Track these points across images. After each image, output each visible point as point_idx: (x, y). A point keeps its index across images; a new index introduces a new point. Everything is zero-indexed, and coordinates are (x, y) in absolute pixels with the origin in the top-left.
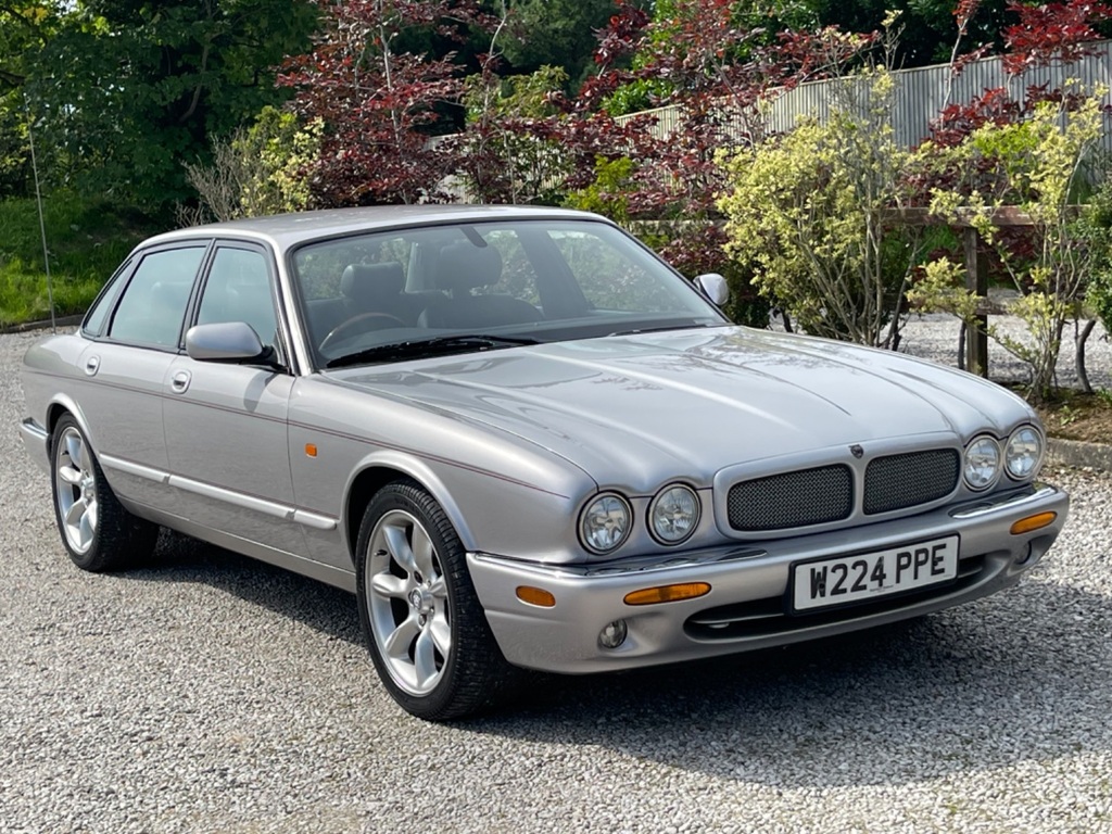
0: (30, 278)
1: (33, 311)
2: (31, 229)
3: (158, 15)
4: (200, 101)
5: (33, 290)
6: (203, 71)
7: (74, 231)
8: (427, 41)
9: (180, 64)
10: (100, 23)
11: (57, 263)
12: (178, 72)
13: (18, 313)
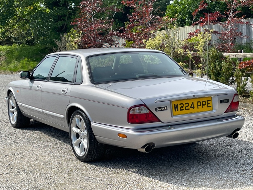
0: (29, 62)
1: (29, 69)
2: (30, 52)
3: (57, 9)
4: (66, 26)
5: (29, 65)
6: (66, 20)
7: (39, 53)
8: (121, 14)
9: (62, 19)
10: (48, 10)
11: (34, 59)
12: (61, 20)
13: (26, 69)
